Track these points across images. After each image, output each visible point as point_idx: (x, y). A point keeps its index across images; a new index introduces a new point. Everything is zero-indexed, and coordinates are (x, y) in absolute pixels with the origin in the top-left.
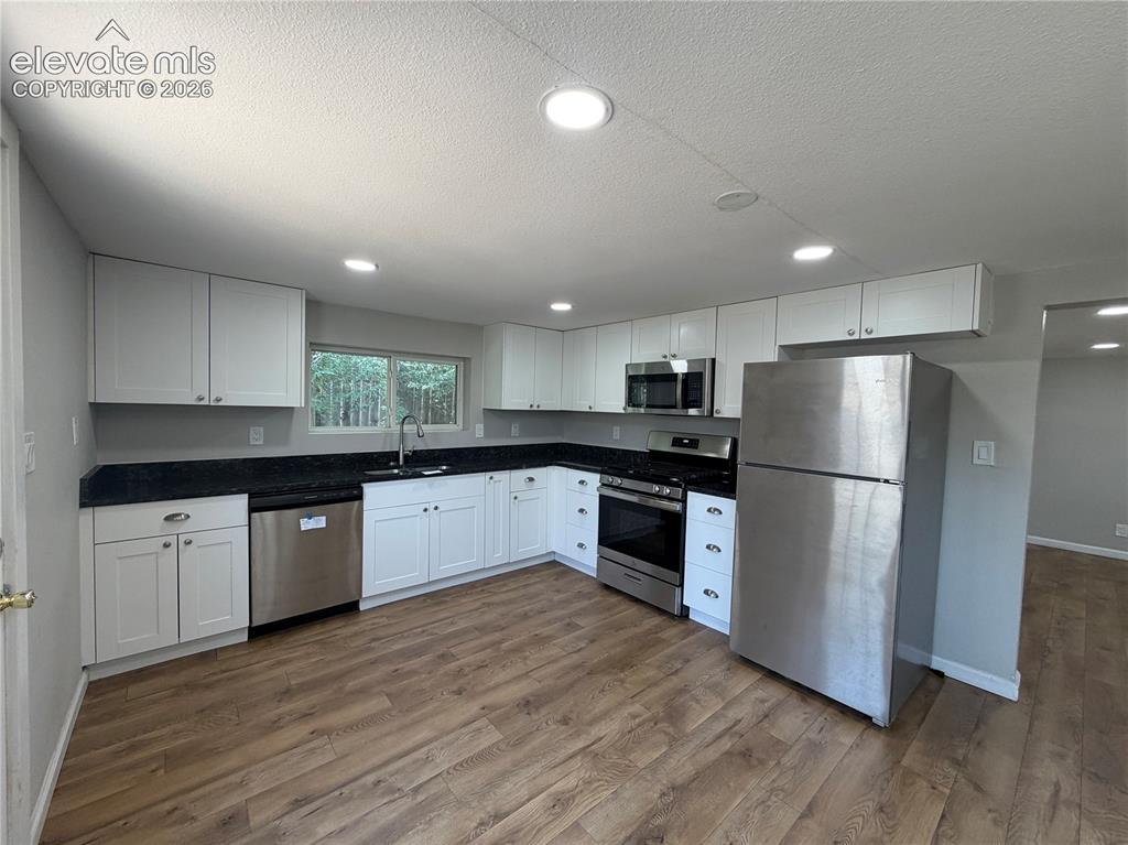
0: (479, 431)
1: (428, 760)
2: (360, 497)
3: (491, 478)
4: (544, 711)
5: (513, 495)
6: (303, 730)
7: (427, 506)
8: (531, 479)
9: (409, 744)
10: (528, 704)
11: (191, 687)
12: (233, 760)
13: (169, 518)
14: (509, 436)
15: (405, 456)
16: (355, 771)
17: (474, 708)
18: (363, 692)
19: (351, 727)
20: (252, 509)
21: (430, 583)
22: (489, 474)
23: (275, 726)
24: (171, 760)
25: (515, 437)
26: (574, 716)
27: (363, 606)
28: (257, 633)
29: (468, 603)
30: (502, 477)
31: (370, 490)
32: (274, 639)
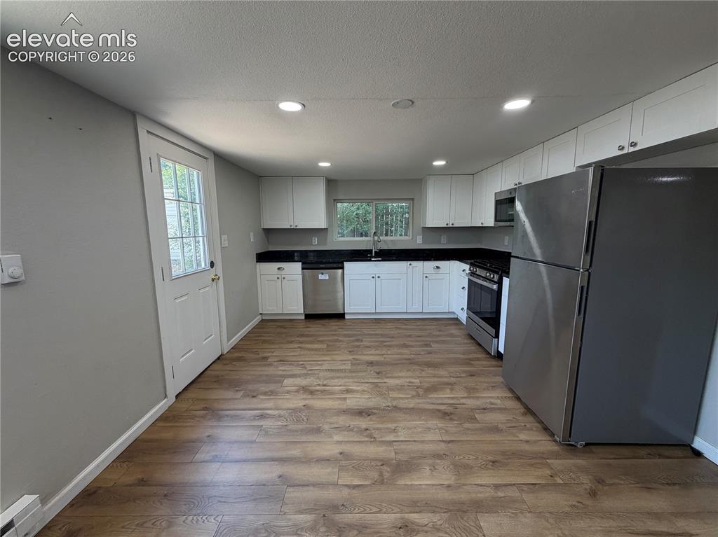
0: (419, 240)
1: (321, 365)
2: (342, 268)
3: (410, 265)
4: (374, 367)
5: (425, 275)
6: (296, 346)
7: (374, 276)
8: (438, 267)
9: (320, 359)
10: (371, 363)
11: (281, 327)
12: (276, 346)
13: (279, 269)
14: (439, 242)
15: (375, 252)
16: (299, 360)
17: (351, 357)
18: (322, 342)
19: (309, 349)
20: (303, 269)
21: (376, 313)
22: (409, 262)
23: (291, 342)
24: (264, 341)
25: (444, 244)
26: (384, 373)
27: (346, 317)
28: (309, 317)
29: (390, 325)
30: (418, 265)
31: (346, 264)
32: (312, 320)
